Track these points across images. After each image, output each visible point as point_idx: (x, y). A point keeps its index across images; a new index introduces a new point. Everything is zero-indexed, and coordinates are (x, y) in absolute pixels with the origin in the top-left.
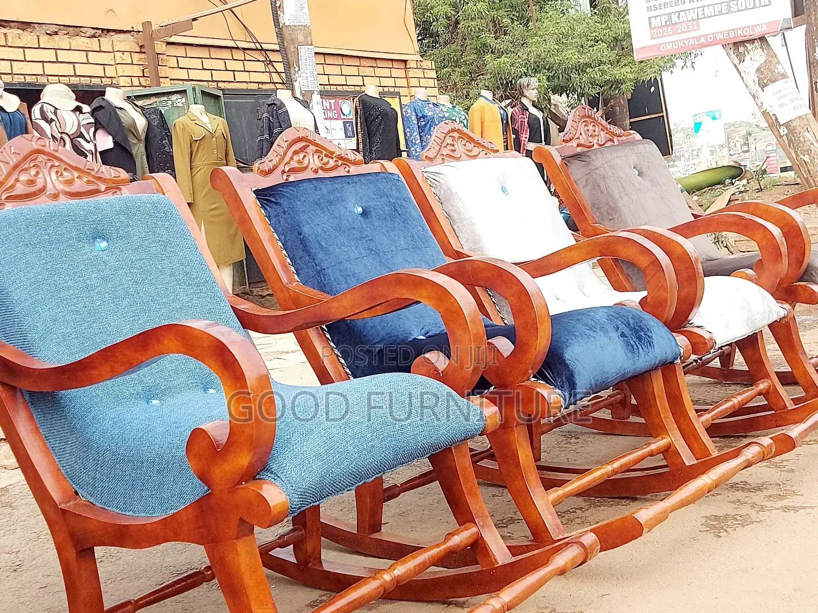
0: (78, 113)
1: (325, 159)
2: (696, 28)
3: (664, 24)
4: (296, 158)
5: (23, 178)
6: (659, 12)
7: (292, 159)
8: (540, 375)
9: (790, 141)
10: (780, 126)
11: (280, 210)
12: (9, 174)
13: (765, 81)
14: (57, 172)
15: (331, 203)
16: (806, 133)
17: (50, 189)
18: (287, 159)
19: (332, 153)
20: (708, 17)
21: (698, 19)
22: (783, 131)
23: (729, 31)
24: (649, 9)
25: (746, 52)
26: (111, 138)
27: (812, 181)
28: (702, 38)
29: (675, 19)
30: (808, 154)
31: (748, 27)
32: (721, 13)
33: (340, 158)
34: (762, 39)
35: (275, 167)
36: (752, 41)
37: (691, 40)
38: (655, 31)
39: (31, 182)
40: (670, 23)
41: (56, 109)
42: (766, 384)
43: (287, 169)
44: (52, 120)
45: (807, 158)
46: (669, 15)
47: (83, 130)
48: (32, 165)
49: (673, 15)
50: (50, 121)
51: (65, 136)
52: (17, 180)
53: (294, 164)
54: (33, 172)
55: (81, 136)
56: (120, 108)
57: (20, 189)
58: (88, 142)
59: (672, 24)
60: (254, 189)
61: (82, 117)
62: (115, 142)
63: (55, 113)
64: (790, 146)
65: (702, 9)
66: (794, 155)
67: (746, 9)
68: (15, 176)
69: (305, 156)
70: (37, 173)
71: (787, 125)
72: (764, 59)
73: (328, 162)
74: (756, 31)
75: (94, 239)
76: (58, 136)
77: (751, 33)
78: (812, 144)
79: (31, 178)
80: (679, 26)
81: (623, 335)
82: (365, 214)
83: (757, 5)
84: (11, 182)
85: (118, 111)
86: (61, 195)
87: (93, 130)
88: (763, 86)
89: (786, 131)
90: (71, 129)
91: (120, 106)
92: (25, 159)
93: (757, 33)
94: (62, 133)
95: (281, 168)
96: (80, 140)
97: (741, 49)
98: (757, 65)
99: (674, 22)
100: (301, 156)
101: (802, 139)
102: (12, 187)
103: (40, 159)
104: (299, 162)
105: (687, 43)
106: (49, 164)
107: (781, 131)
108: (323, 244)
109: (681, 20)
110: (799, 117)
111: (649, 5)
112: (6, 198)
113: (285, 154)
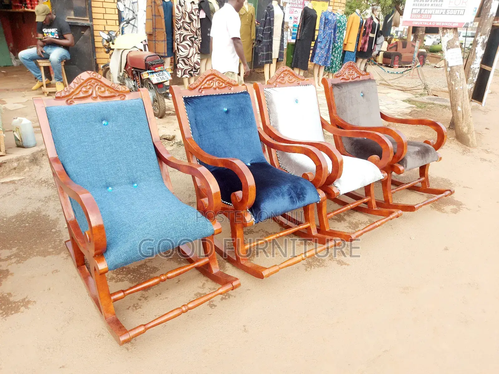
0: (193, 4)
1: (221, 84)
2: (429, 18)
3: (417, 13)
4: (208, 83)
5: (84, 89)
6: (417, 7)
7: (206, 83)
8: (251, 210)
9: (450, 74)
10: (448, 67)
11: (191, 108)
12: (78, 88)
13: (449, 47)
14: (98, 88)
15: (213, 107)
16: (457, 73)
17: (94, 95)
18: (203, 83)
19: (225, 81)
20: (436, 14)
21: (432, 14)
22: (449, 69)
23: (442, 22)
24: (414, 5)
25: (446, 33)
26: (205, 14)
27: (452, 92)
28: (430, 23)
29: (422, 11)
30: (455, 81)
31: (451, 23)
32: (442, 13)
33: (228, 83)
34: (455, 29)
35: (197, 87)
36: (450, 29)
37: (426, 23)
38: (413, 15)
39: (86, 92)
40: (420, 13)
41: (185, 1)
42: (368, 198)
43: (202, 87)
44: (183, 6)
45: (453, 83)
46: (421, 9)
47: (193, 11)
48: (88, 84)
49: (422, 10)
50: (182, 6)
51: (187, 13)
52: (81, 91)
53: (206, 86)
54: (88, 87)
55: (192, 13)
56: (210, 3)
57: (81, 95)
58: (195, 16)
59: (420, 14)
60: (184, 97)
61: (193, 5)
62: (206, 16)
63: (184, 3)
64: (449, 76)
65: (435, 10)
66: (449, 80)
67: (453, 14)
68: (79, 89)
69: (212, 82)
70: (90, 88)
71: (451, 67)
72: (452, 37)
73: (222, 85)
74: (453, 25)
75: (102, 121)
76: (184, 12)
77: (451, 25)
78: (458, 78)
79: (87, 90)
80: (423, 15)
81: (291, 197)
82: (227, 112)
83: (458, 14)
84: (77, 92)
85: (209, 3)
86: (98, 98)
87: (197, 11)
88: (448, 49)
89: (450, 70)
90: (189, 10)
91: (210, 1)
92: (86, 81)
93: (454, 25)
94: (186, 11)
95: (199, 87)
96: (192, 15)
97: (445, 31)
98: (448, 39)
99: (422, 13)
100: (210, 82)
101: (454, 75)
102: (77, 94)
103: (92, 82)
104: (209, 84)
105: (424, 23)
106: (96, 84)
107: (448, 69)
108: (204, 125)
109: (425, 13)
110: (457, 66)
111: (414, 3)
112: (74, 98)
113: (203, 81)
